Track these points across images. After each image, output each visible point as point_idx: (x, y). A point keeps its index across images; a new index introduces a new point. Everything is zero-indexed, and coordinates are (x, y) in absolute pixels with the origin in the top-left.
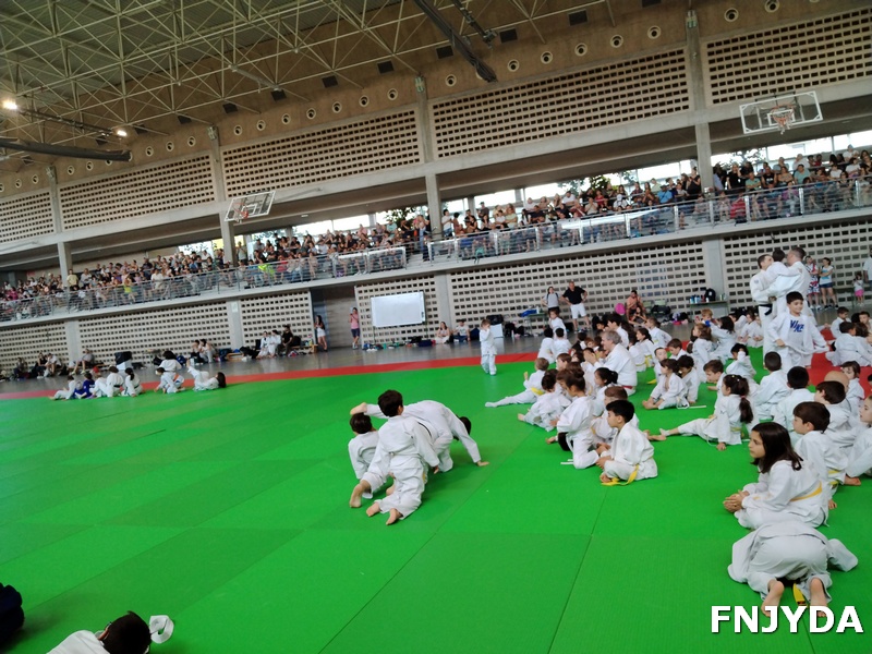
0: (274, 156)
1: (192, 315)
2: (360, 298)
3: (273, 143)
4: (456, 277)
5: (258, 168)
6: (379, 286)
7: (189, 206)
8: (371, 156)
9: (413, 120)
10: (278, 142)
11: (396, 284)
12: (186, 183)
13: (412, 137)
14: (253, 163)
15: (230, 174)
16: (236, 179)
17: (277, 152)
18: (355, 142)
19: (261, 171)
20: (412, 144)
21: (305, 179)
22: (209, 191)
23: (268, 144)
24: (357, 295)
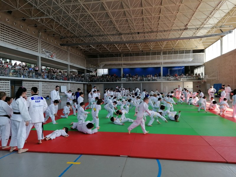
2: (24, 85)
4: (43, 83)
6: (28, 82)
8: (29, 45)
9: (38, 41)
11: (31, 82)
13: (37, 45)
18: (26, 39)
20: (37, 47)
21: (12, 42)
24: (23, 84)
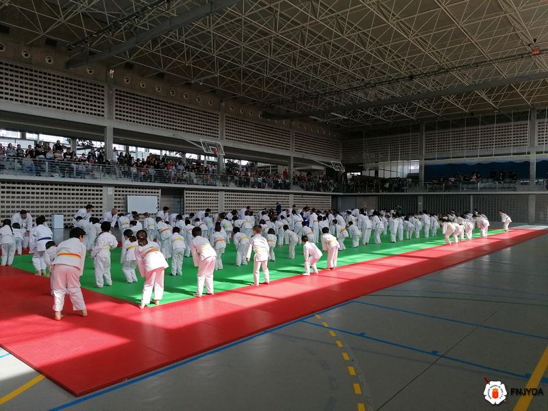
0: (150, 106)
1: (71, 192)
2: (186, 197)
3: (150, 99)
4: (227, 193)
5: (139, 109)
6: (195, 192)
7: (81, 114)
9: (217, 118)
10: (153, 99)
12: (82, 97)
14: (136, 105)
15: (119, 105)
16: (122, 109)
17: (152, 104)
19: (140, 111)
20: (216, 129)
21: (166, 126)
22: (101, 109)
23: (147, 98)
